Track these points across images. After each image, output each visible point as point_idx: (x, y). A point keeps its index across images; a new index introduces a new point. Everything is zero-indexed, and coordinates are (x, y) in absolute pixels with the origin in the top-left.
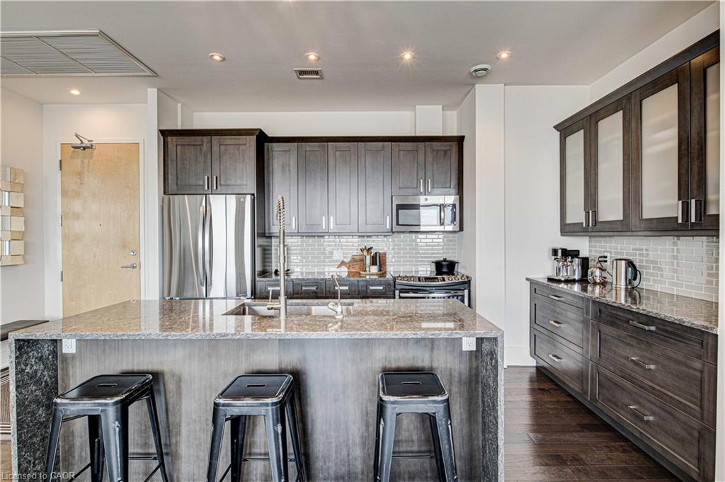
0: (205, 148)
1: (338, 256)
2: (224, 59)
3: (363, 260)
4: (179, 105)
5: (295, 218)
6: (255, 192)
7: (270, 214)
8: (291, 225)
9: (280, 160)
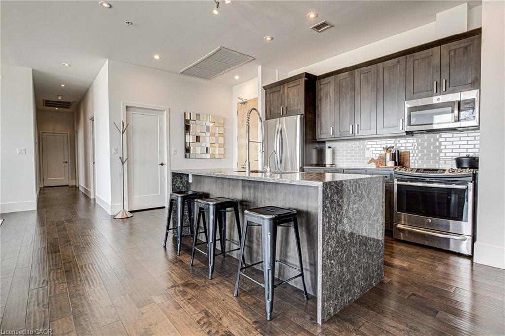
0: (281, 92)
1: (369, 155)
2: (272, 39)
3: (384, 159)
4: (277, 70)
5: (333, 128)
6: (303, 113)
7: (319, 127)
8: (330, 133)
9: (325, 90)
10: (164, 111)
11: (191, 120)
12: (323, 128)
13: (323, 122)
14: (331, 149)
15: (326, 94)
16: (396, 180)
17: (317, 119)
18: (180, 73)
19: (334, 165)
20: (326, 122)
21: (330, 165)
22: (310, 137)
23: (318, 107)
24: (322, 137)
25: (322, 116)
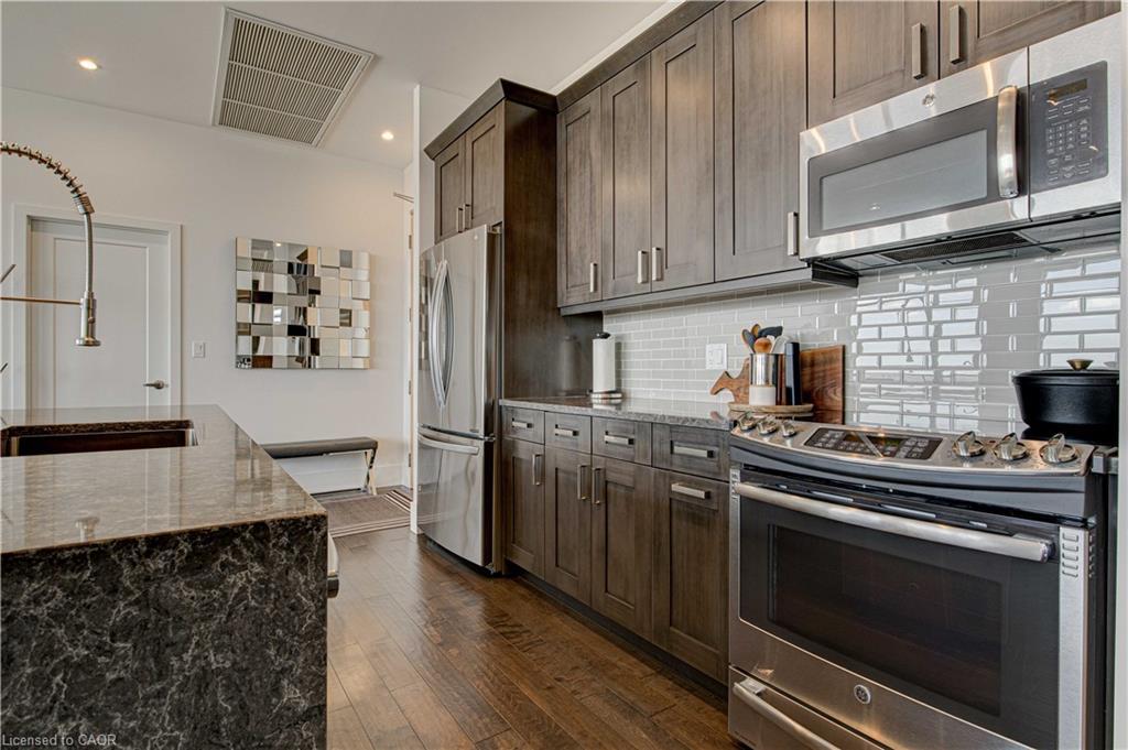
0: (460, 157)
1: (714, 360)
5: (595, 265)
6: (502, 219)
7: (564, 266)
8: (589, 283)
9: (578, 139)
10: (166, 233)
11: (254, 260)
12: (574, 269)
13: (573, 248)
14: (611, 341)
15: (581, 152)
16: (738, 473)
17: (560, 239)
18: (214, 125)
19: (618, 394)
20: (581, 248)
21: (605, 396)
22: (531, 302)
23: (562, 201)
24: (572, 301)
25: (572, 231)
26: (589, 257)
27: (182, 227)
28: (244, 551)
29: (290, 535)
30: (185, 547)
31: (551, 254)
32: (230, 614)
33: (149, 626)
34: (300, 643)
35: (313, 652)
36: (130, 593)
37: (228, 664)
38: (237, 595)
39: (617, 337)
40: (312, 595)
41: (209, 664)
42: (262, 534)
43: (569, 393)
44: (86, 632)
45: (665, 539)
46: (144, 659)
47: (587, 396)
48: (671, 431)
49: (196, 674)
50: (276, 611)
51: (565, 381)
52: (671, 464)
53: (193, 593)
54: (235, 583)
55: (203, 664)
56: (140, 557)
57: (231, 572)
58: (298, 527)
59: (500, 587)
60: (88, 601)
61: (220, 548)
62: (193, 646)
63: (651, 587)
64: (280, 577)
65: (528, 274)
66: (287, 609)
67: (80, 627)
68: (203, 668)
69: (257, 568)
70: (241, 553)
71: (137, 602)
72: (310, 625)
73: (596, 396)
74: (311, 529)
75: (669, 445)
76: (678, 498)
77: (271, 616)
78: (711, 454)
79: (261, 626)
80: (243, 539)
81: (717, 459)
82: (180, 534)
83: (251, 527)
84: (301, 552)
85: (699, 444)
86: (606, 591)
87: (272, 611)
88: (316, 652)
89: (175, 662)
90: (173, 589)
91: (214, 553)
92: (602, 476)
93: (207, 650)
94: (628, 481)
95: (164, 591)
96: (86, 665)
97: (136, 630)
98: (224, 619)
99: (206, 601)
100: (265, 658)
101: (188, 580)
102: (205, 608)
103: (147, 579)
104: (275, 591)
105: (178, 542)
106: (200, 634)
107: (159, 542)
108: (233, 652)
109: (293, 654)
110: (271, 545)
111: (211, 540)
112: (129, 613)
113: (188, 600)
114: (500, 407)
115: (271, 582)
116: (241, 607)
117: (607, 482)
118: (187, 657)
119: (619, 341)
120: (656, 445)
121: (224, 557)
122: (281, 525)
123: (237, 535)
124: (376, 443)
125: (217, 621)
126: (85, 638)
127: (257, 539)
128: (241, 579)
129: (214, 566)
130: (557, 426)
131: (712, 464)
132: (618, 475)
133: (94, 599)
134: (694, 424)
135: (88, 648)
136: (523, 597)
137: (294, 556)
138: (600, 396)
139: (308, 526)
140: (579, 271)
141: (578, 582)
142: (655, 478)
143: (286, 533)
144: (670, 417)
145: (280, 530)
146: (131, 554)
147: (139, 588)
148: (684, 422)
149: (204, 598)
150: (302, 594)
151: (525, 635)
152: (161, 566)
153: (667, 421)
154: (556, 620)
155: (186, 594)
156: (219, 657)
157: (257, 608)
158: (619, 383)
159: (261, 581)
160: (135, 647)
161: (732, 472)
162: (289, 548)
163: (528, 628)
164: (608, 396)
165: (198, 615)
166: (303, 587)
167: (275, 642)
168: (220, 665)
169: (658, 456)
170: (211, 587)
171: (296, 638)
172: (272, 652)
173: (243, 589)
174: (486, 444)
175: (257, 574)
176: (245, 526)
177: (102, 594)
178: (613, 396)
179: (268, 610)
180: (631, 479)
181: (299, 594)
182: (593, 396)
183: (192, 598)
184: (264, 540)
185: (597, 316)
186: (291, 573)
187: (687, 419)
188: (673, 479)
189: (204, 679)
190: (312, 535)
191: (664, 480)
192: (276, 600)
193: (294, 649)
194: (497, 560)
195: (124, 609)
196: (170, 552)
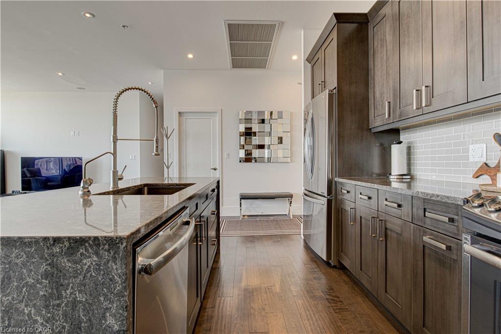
0: (320, 59)
5: (389, 102)
6: (336, 86)
7: (372, 105)
8: (385, 114)
9: (379, 33)
10: (217, 112)
11: (245, 119)
12: (378, 106)
13: (378, 95)
14: (403, 146)
15: (381, 40)
16: (469, 238)
17: (371, 91)
18: (231, 69)
19: (408, 177)
20: (381, 94)
21: (399, 177)
22: (353, 127)
23: (371, 70)
24: (376, 125)
25: (377, 86)
26: (386, 99)
27: (222, 110)
28: (90, 249)
29: (109, 245)
30: (67, 244)
31: (366, 100)
32: (84, 277)
33: (54, 275)
34: (114, 298)
35: (120, 303)
36: (48, 260)
37: (84, 300)
38: (87, 269)
39: (409, 143)
40: (120, 275)
41: (76, 297)
42: (97, 243)
43: (379, 175)
44: (33, 273)
45: (420, 271)
46: (52, 289)
47: (388, 177)
48: (424, 202)
49: (72, 301)
50: (103, 280)
51: (376, 168)
52: (424, 223)
53: (70, 265)
54: (86, 264)
55: (74, 297)
56: (50, 246)
57: (85, 258)
58: (113, 242)
59: (335, 273)
60: (33, 260)
61: (80, 246)
62: (70, 288)
63: (411, 297)
64: (105, 264)
65: (351, 111)
66: (108, 280)
67: (31, 271)
68: (74, 299)
69: (95, 258)
70: (88, 250)
71: (50, 264)
72: (118, 290)
73: (393, 177)
74: (119, 243)
75: (423, 211)
76: (428, 246)
77: (102, 282)
78: (451, 220)
79: (97, 285)
80: (89, 243)
81: (456, 224)
82: (65, 238)
83: (92, 239)
84: (114, 254)
85: (443, 213)
86: (386, 292)
87: (102, 279)
88: (122, 304)
89: (63, 293)
90: (62, 261)
91: (77, 248)
92: (383, 225)
93: (75, 291)
94: (398, 230)
95: (59, 262)
96: (32, 286)
97: (50, 276)
98: (82, 279)
99: (75, 269)
100: (99, 301)
101: (68, 258)
102: (74, 272)
103: (53, 255)
104: (103, 270)
105: (64, 241)
106: (73, 283)
107: (57, 240)
108: (86, 294)
109: (112, 302)
110: (101, 248)
111: (76, 242)
112: (47, 268)
113: (68, 267)
114: (336, 182)
115: (101, 266)
116: (89, 275)
117: (386, 228)
118: (68, 292)
119: (409, 145)
120: (415, 210)
121: (81, 251)
122: (105, 240)
123: (87, 241)
124: (292, 195)
125: (79, 279)
126: (33, 275)
127: (95, 245)
128: (89, 262)
129: (78, 254)
130: (361, 194)
131: (451, 228)
132: (393, 225)
133: (35, 260)
134: (438, 199)
135: (34, 280)
136: (345, 281)
137: (111, 255)
138: (396, 177)
139: (117, 242)
140: (381, 108)
141: (371, 282)
142: (414, 230)
143: (107, 244)
144: (422, 193)
145: (105, 242)
146: (47, 244)
147: (50, 259)
148: (431, 197)
149: (74, 268)
150: (115, 274)
151: (339, 303)
152: (58, 251)
153: (420, 195)
154: (360, 300)
155: (67, 264)
156: (80, 295)
157: (95, 277)
158: (409, 169)
159: (97, 265)
160: (49, 283)
161: (464, 236)
162: (109, 251)
163: (342, 300)
164: (401, 177)
165: (71, 275)
166: (115, 271)
167: (103, 294)
168: (81, 299)
169: (416, 217)
170: (77, 264)
171: (112, 295)
172: (102, 299)
173: (89, 267)
174: (328, 200)
175: (95, 261)
176: (90, 238)
177: (38, 259)
178: (404, 177)
179: (100, 279)
180: (400, 229)
181: (113, 274)
182: (391, 177)
183: (70, 267)
184: (98, 245)
185: (396, 132)
186: (110, 263)
187: (433, 195)
188: (425, 234)
189: (74, 304)
190: (119, 246)
191: (420, 233)
192: (104, 275)
193: (111, 300)
194: (333, 259)
195: (46, 266)
196: (61, 246)
